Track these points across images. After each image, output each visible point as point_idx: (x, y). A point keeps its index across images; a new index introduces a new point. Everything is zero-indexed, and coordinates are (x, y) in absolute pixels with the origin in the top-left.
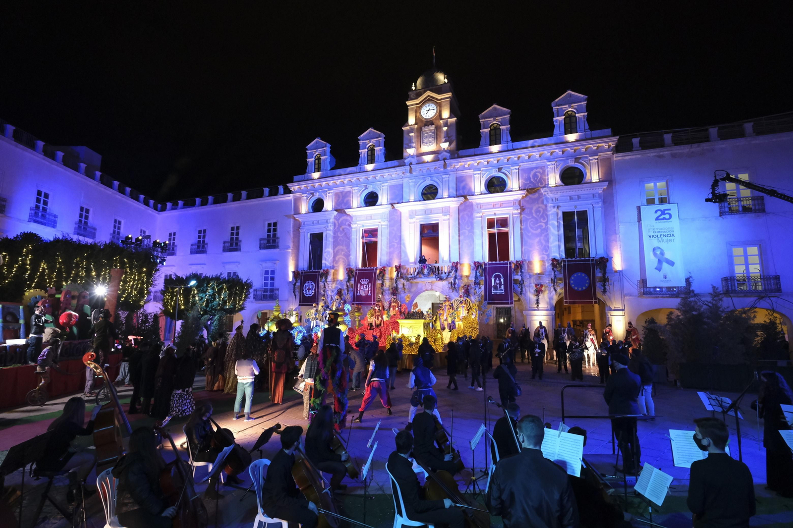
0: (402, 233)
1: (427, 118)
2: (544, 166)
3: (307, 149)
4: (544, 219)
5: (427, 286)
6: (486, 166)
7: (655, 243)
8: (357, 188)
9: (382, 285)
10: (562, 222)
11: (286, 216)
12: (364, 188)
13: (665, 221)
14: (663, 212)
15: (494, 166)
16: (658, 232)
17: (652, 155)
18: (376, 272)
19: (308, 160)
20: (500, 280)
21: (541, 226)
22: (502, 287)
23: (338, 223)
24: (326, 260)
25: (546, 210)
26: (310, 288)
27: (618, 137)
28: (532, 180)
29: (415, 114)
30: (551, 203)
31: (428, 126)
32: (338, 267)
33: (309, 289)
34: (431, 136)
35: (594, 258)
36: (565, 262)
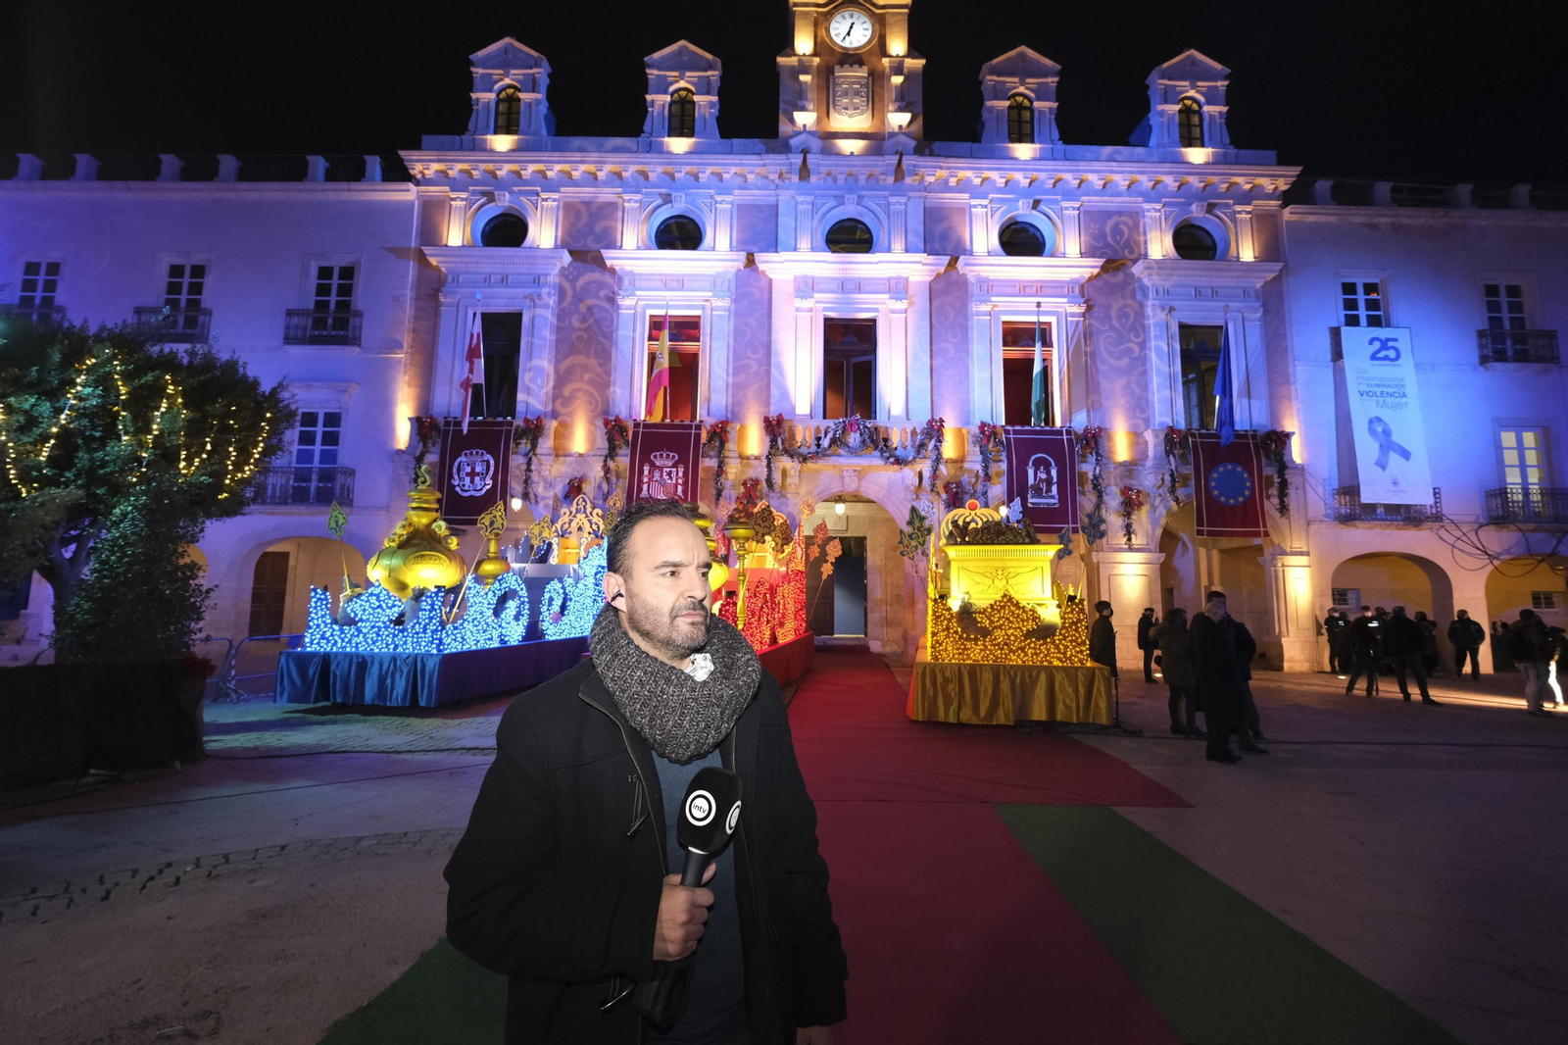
0: (774, 337)
1: (846, 44)
2: (1137, 213)
3: (472, 64)
4: (1137, 336)
5: (847, 480)
6: (1000, 191)
7: (1372, 408)
8: (638, 197)
9: (720, 471)
10: (1178, 347)
11: (392, 250)
12: (659, 201)
13: (1388, 362)
14: (1384, 345)
15: (1022, 193)
16: (1378, 386)
17: (1358, 220)
18: (698, 436)
19: (474, 96)
20: (1048, 473)
22: (1054, 489)
23: (574, 288)
24: (529, 391)
25: (1140, 313)
26: (478, 469)
27: (1300, 168)
28: (1109, 239)
29: (813, 29)
30: (1154, 299)
31: (851, 65)
32: (569, 414)
33: (473, 474)
34: (857, 93)
35: (1256, 430)
36: (1196, 439)
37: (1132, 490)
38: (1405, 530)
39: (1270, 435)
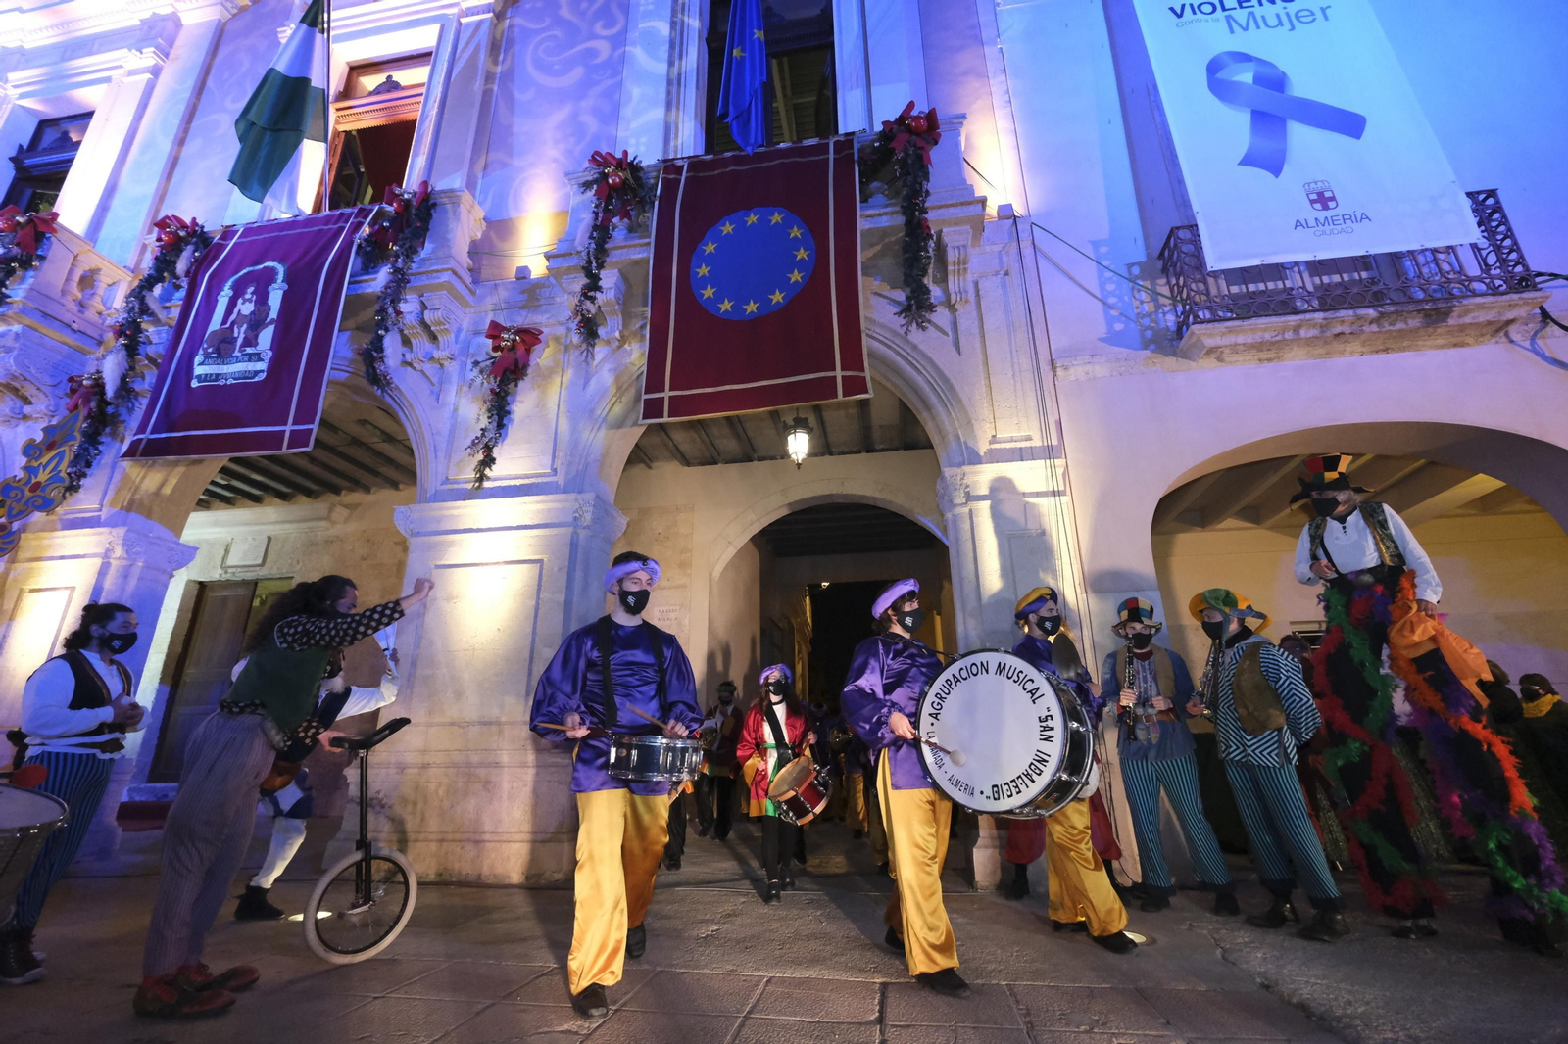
7: (1215, 36)
20: (262, 299)
21: (592, 53)
22: (266, 337)
35: (853, 134)
36: (681, 175)
37: (508, 330)
38: (1403, 349)
39: (891, 130)
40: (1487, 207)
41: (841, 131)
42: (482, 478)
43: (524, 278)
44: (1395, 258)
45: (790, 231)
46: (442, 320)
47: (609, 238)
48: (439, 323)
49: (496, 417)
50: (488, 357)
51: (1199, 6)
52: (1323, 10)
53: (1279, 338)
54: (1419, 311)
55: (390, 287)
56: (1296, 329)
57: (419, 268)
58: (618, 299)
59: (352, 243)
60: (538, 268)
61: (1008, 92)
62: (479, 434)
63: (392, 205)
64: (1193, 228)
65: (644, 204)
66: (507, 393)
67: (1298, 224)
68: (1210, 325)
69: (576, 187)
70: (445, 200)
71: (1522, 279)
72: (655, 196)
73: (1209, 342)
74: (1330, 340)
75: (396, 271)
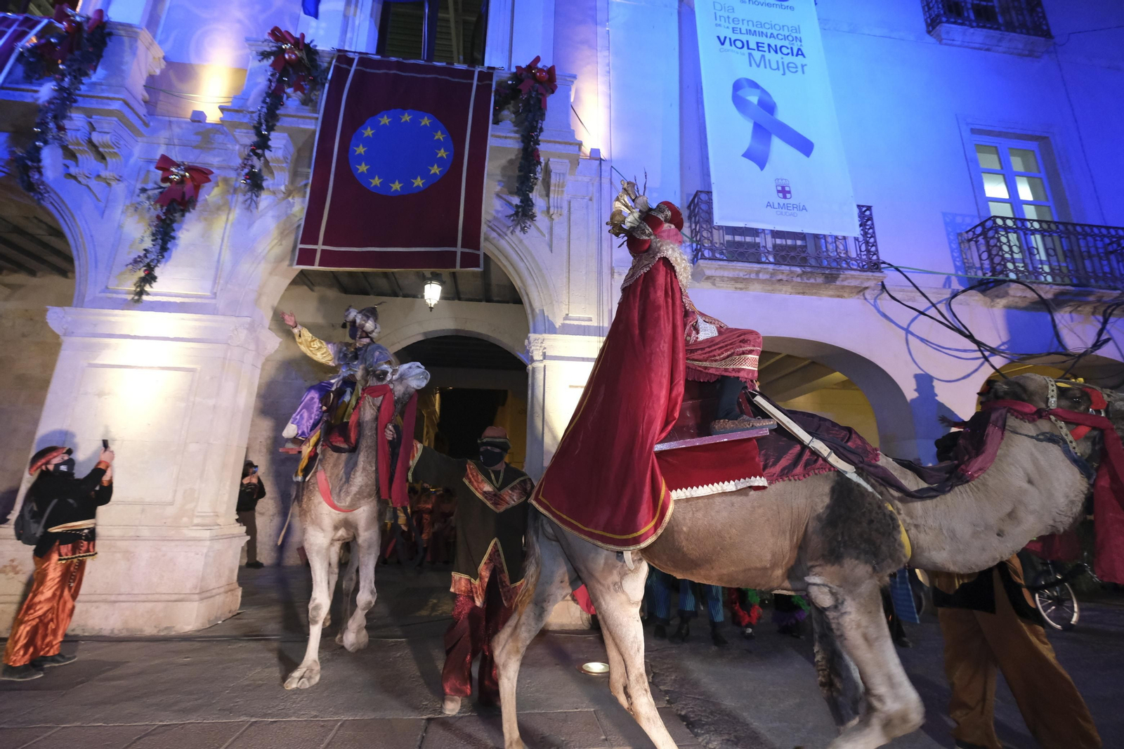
7: (741, 65)
16: (749, 32)
35: (493, 68)
36: (351, 66)
37: (178, 166)
38: (812, 294)
39: (521, 74)
40: (865, 216)
41: (486, 64)
42: (141, 293)
43: (199, 122)
44: (816, 237)
45: (435, 134)
46: (110, 143)
47: (282, 105)
48: (108, 146)
49: (160, 241)
50: (156, 186)
51: (735, 41)
52: (803, 66)
53: (747, 277)
54: (823, 274)
55: (53, 103)
56: (758, 273)
57: (89, 91)
58: (285, 158)
59: (12, 50)
60: (213, 116)
61: (609, 65)
62: (142, 253)
63: (61, 23)
64: (709, 193)
65: (317, 83)
66: (173, 221)
67: (769, 205)
68: (710, 262)
69: (254, 52)
70: (122, 33)
71: (875, 264)
72: (326, 79)
73: (708, 273)
74: (774, 282)
75: (61, 89)
